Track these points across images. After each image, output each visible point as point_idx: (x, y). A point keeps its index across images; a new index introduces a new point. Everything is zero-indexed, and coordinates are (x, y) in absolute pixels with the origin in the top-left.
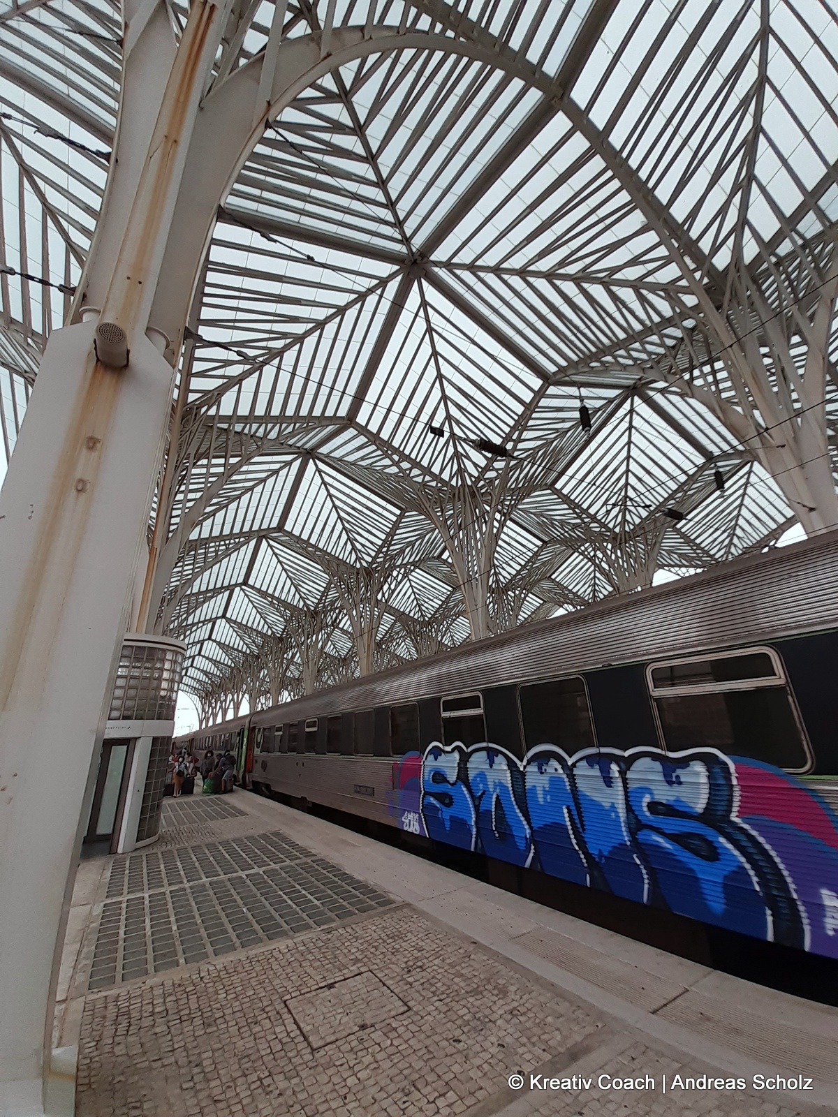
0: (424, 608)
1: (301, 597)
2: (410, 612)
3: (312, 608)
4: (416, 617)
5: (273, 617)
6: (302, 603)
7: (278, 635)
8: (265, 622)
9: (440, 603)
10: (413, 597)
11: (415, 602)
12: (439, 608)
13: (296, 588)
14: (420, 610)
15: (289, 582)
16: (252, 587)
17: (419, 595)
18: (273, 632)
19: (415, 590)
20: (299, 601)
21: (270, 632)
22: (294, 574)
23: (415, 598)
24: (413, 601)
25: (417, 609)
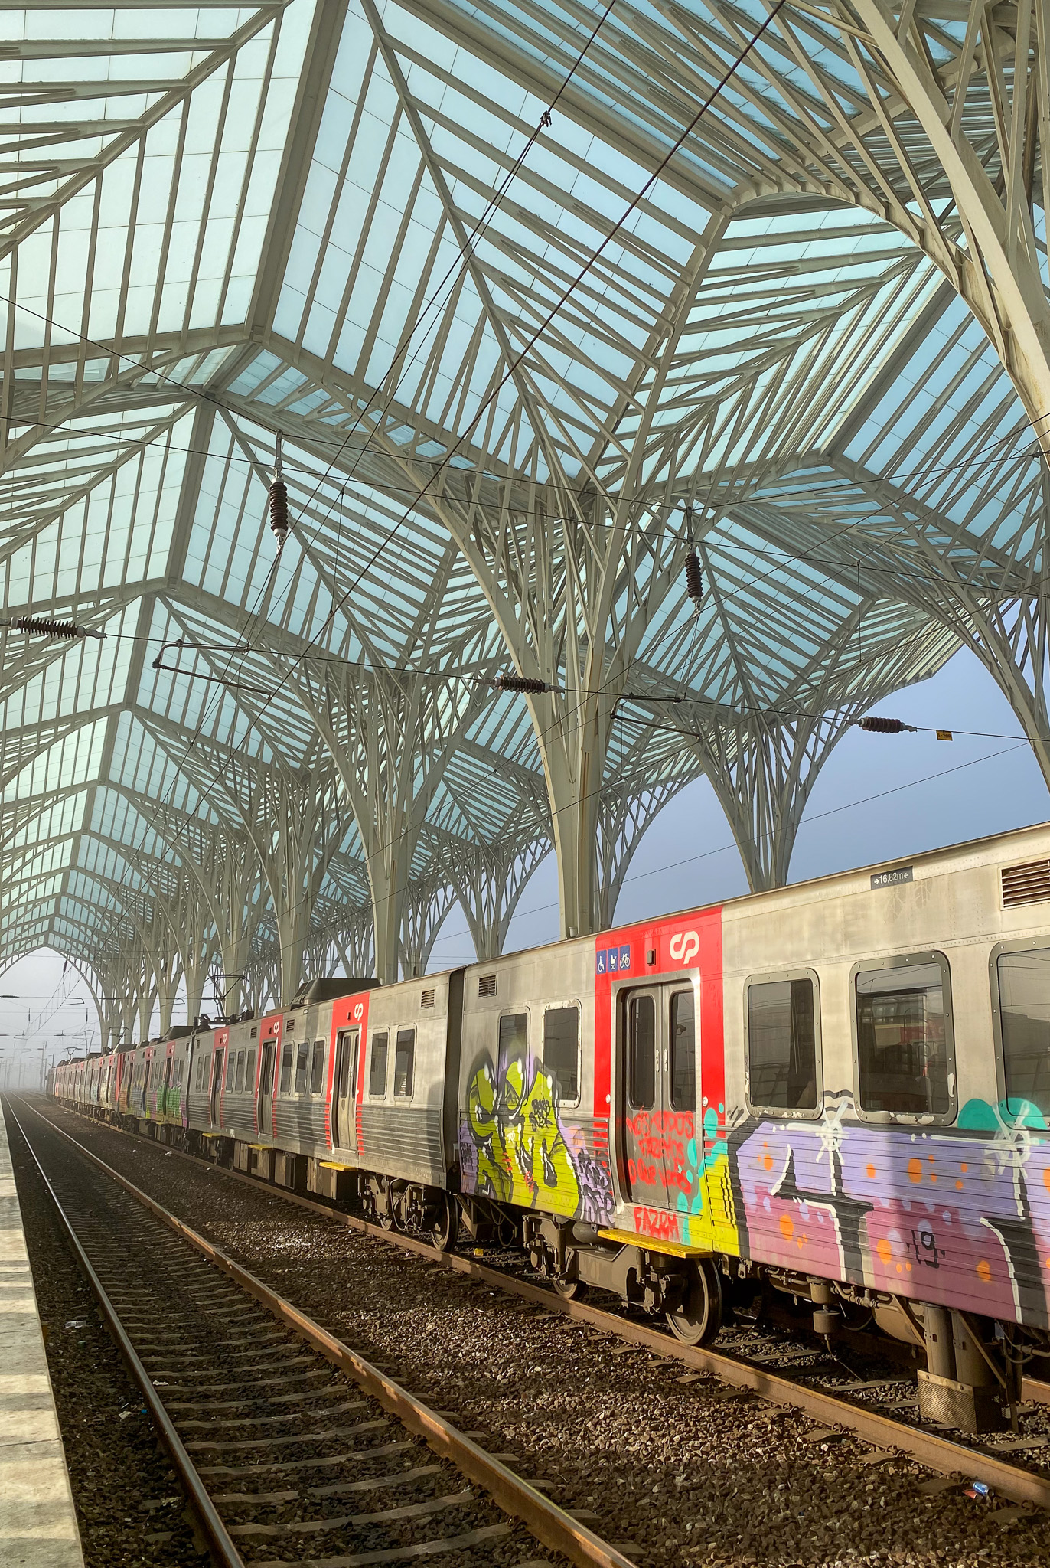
0: (755, 671)
1: (353, 624)
2: (706, 685)
3: (392, 664)
4: (726, 700)
6: (355, 647)
7: (296, 765)
8: (255, 722)
9: (813, 649)
10: (718, 631)
11: (725, 651)
13: (333, 589)
14: (743, 677)
15: (309, 572)
17: (740, 622)
18: (278, 755)
19: (729, 606)
20: (346, 640)
21: (268, 755)
22: (326, 540)
23: (728, 635)
24: (718, 646)
25: (733, 671)
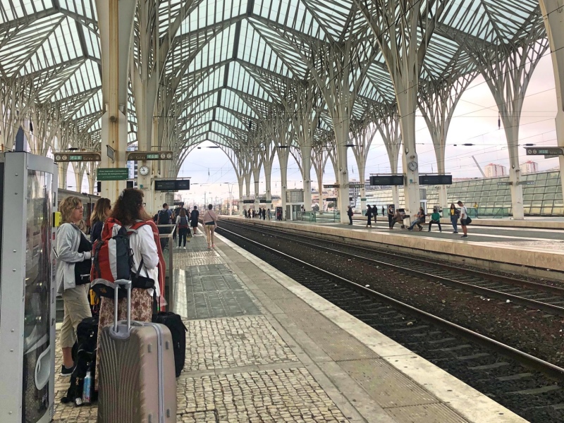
2: (479, 34)
3: (337, 40)
4: (489, 40)
5: (292, 55)
7: (302, 78)
9: (526, 15)
12: (524, 25)
16: (259, 17)
